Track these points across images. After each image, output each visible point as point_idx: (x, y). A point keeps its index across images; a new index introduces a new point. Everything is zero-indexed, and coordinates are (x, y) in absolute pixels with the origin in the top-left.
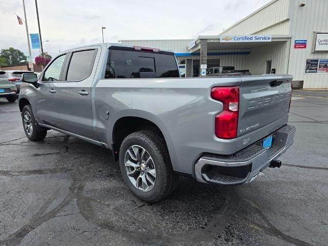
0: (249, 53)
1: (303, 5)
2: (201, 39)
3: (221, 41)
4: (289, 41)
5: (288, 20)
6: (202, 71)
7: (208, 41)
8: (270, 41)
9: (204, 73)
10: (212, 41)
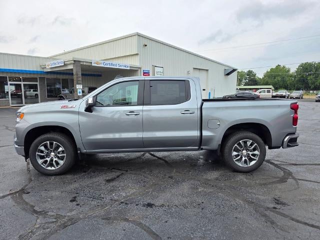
0: (100, 76)
1: (146, 46)
2: (75, 61)
3: (93, 65)
4: (139, 70)
5: (137, 54)
6: (78, 91)
7: (82, 63)
8: (129, 68)
9: (80, 92)
10: (85, 64)
